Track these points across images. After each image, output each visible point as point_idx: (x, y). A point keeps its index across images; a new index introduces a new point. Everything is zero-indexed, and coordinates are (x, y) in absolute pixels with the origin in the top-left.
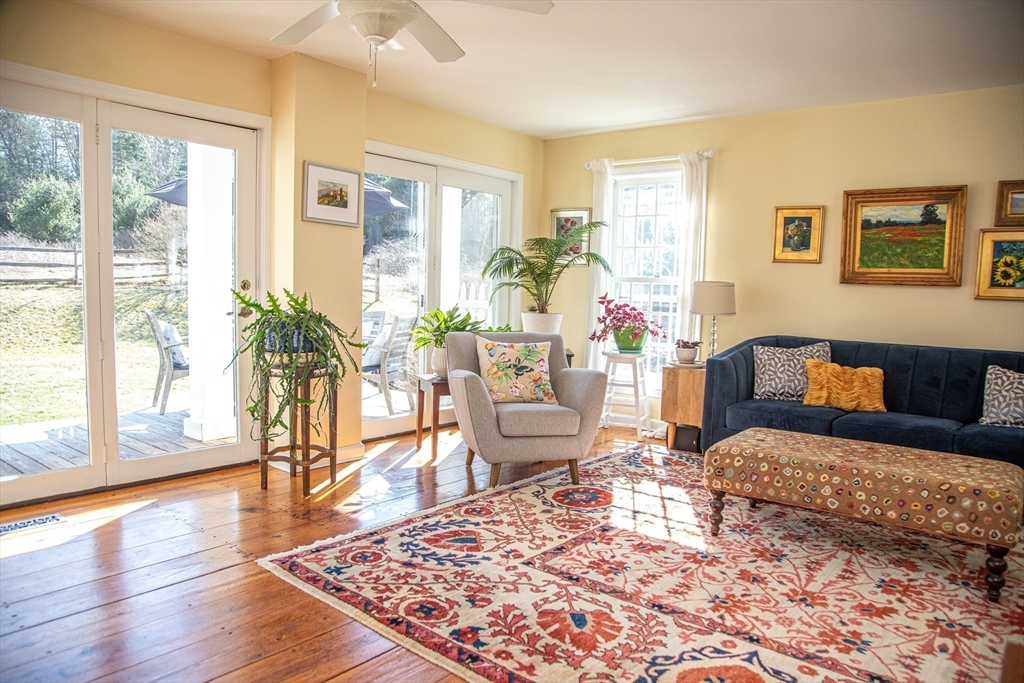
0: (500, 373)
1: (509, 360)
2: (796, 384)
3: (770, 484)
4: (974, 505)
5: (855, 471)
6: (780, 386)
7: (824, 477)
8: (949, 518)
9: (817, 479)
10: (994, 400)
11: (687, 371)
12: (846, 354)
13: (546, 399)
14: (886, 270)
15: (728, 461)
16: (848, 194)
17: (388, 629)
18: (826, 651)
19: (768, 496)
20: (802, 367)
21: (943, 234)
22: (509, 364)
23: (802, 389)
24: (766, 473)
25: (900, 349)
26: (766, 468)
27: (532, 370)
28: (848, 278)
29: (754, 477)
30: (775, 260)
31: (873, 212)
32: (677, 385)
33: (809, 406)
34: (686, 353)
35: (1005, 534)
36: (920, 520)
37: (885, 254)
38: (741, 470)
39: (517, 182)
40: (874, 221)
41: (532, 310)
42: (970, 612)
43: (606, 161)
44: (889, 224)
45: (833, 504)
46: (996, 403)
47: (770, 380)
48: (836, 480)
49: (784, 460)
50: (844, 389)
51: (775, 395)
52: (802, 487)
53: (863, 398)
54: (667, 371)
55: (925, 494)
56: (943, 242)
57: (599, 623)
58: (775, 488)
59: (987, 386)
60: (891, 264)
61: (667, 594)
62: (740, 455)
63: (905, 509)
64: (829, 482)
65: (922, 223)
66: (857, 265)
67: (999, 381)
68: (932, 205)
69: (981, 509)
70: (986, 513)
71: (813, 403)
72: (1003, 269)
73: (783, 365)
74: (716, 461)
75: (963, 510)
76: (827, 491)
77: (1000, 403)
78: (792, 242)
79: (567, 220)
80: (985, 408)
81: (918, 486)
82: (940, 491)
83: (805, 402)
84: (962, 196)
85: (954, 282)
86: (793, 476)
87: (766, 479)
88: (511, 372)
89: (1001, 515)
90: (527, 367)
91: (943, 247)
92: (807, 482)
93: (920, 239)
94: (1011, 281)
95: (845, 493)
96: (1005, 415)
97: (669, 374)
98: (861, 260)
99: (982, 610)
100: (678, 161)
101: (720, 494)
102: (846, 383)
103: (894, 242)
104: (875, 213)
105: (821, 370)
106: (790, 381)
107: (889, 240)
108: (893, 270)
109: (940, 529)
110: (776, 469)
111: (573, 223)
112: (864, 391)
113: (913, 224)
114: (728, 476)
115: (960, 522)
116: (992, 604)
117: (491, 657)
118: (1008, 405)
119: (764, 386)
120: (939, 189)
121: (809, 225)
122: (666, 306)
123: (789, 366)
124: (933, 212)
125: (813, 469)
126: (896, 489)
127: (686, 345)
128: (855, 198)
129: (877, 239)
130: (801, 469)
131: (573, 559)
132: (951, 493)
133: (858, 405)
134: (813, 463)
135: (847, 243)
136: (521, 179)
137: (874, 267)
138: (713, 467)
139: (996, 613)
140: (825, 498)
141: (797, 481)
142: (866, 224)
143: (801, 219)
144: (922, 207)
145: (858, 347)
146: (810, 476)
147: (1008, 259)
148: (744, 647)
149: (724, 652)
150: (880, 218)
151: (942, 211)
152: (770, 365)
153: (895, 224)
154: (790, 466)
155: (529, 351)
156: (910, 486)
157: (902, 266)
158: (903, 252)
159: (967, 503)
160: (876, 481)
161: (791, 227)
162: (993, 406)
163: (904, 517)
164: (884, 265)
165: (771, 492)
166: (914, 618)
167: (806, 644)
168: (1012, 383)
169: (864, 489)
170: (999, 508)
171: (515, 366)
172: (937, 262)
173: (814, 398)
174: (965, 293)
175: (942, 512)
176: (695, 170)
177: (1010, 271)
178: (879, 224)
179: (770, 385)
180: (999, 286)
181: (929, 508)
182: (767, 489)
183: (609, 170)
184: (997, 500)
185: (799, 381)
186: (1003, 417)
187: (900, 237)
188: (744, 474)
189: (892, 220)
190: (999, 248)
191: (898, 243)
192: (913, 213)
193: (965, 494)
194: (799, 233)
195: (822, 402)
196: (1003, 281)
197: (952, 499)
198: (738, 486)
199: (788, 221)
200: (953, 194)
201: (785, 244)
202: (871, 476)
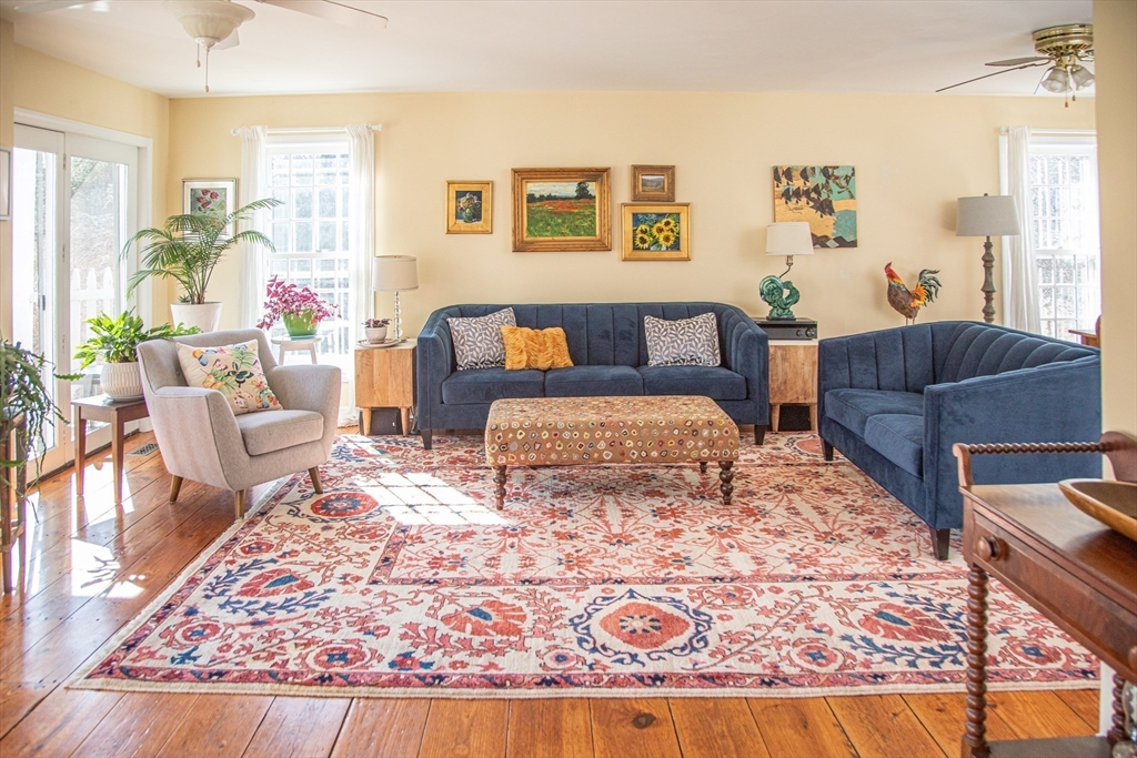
0: (219, 384)
1: (226, 368)
2: (494, 352)
3: (552, 449)
4: (710, 433)
5: (621, 424)
6: (481, 355)
7: (598, 434)
8: (695, 447)
9: (592, 436)
10: (656, 345)
11: (383, 350)
12: (530, 317)
13: (271, 405)
14: (550, 238)
15: (511, 435)
16: (515, 171)
17: (324, 688)
18: (670, 573)
19: (551, 460)
20: (497, 334)
21: (594, 207)
22: (226, 371)
23: (500, 355)
24: (547, 441)
25: (573, 308)
26: (547, 436)
27: (252, 375)
28: (520, 247)
29: (538, 446)
30: (449, 232)
31: (536, 188)
32: (372, 366)
33: (512, 370)
34: (377, 333)
35: (732, 450)
36: (675, 453)
37: (549, 225)
38: (524, 442)
39: (146, 148)
40: (537, 195)
41: (185, 301)
42: (722, 516)
43: (259, 129)
44: (550, 198)
45: (608, 455)
46: (658, 347)
47: (471, 350)
48: (608, 434)
49: (561, 425)
50: (540, 351)
51: (477, 364)
52: (581, 446)
53: (556, 357)
54: (360, 354)
55: (676, 432)
56: (595, 213)
57: (498, 611)
58: (558, 452)
59: (647, 334)
60: (554, 233)
61: (520, 570)
62: (521, 428)
63: (664, 448)
64: (602, 438)
65: (577, 198)
66: (525, 234)
67: (657, 329)
68: (583, 182)
69: (715, 435)
70: (719, 438)
71: (516, 367)
72: (640, 235)
73: (480, 335)
74: (499, 438)
75: (704, 439)
76: (602, 445)
77: (661, 348)
78: (464, 214)
79: (205, 192)
80: (650, 353)
81: (671, 426)
82: (686, 428)
83: (508, 367)
84: (608, 176)
85: (604, 247)
86: (571, 437)
87: (548, 446)
88: (232, 379)
89: (729, 437)
90: (246, 372)
91: (595, 218)
92: (585, 441)
93: (576, 211)
94: (646, 246)
95: (617, 444)
96: (667, 356)
97: (362, 356)
98: (528, 229)
99: (726, 512)
100: (344, 132)
101: (502, 469)
102: (541, 345)
103: (555, 213)
104: (538, 189)
105: (518, 336)
106: (489, 349)
107: (551, 212)
108: (556, 238)
109: (690, 458)
110: (556, 435)
111: (214, 195)
112: (556, 350)
113: (570, 198)
114: (513, 449)
115: (703, 448)
116: (729, 507)
117: (451, 671)
118: (668, 348)
119: (467, 357)
120: (590, 170)
121: (480, 198)
122: (330, 282)
123: (486, 334)
124: (585, 188)
125: (588, 429)
126: (655, 432)
127: (376, 325)
128: (522, 175)
129: (541, 211)
130: (577, 430)
131: (408, 566)
132: (694, 427)
133: (553, 363)
134: (586, 423)
135: (517, 216)
136: (149, 144)
137: (540, 235)
138: (497, 443)
139: (736, 512)
140: (601, 452)
141: (575, 442)
142: (531, 198)
143: (471, 192)
144: (576, 184)
145: (538, 309)
146: (586, 435)
147: (643, 227)
148: (620, 590)
149: (612, 598)
150: (542, 193)
151: (592, 188)
152: (468, 335)
153: (555, 198)
154: (568, 430)
155: (242, 354)
156: (664, 428)
157: (563, 234)
158: (564, 222)
159: (705, 433)
160: (640, 429)
161: (463, 200)
162: (656, 350)
163: (663, 454)
164: (548, 234)
165: (554, 456)
166: (696, 531)
167: (654, 572)
168: (666, 330)
169: (631, 437)
170: (727, 432)
171: (234, 373)
172: (591, 230)
173: (515, 361)
174: (615, 255)
175: (690, 444)
176: (364, 143)
177: (646, 237)
178: (542, 198)
179: (472, 355)
180: (639, 249)
181: (681, 442)
182: (550, 454)
183: (263, 139)
184: (724, 426)
185: (496, 347)
186: (666, 359)
187: (560, 209)
188: (526, 445)
189: (553, 194)
190: (637, 219)
191: (559, 214)
192: (569, 189)
193: (703, 426)
194: (470, 205)
195: (523, 365)
196: (641, 245)
197: (695, 433)
198: (522, 457)
199: (460, 194)
200: (599, 174)
201: (458, 217)
202: (634, 425)
